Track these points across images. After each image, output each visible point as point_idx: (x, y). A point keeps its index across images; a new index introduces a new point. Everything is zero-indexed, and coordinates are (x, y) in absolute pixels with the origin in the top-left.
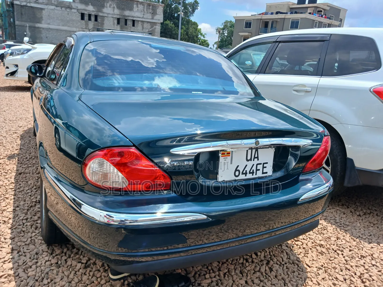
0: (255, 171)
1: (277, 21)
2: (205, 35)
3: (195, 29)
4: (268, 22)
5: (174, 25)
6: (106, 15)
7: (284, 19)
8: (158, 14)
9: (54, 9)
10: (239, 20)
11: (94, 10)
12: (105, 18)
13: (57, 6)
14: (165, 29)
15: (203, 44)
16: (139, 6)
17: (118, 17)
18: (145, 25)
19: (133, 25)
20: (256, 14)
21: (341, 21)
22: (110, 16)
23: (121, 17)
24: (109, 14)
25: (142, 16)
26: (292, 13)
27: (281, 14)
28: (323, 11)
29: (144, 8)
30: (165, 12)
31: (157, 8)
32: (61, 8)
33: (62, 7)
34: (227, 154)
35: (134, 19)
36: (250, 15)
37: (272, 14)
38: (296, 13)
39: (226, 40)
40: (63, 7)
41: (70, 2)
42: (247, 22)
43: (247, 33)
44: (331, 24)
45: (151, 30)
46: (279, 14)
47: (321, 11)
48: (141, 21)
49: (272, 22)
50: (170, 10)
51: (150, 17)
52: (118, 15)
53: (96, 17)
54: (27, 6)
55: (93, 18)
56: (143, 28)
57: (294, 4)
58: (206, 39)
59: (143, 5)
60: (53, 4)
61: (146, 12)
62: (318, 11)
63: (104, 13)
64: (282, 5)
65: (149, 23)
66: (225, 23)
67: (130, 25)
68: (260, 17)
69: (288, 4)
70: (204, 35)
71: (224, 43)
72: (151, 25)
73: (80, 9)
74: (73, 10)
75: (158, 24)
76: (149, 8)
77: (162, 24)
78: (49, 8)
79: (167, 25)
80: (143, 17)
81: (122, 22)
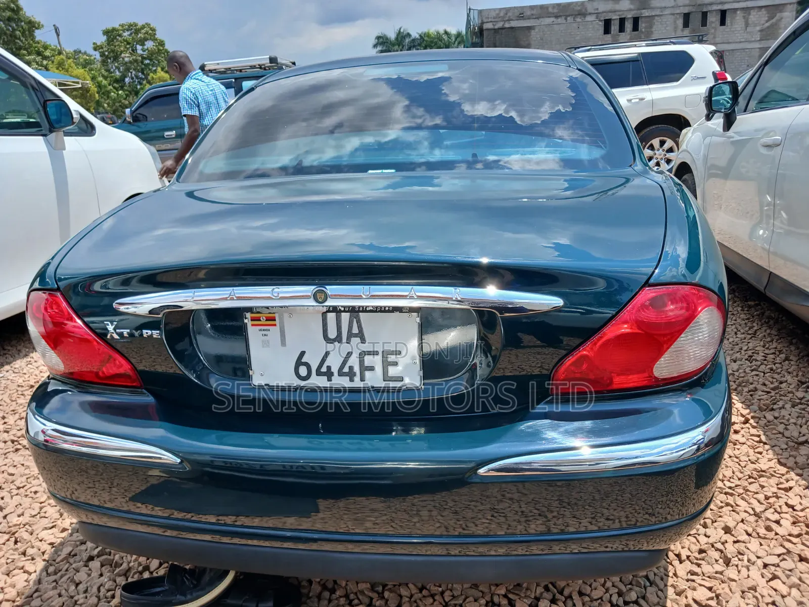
0: (357, 369)
6: (658, 13)
9: (553, 24)
11: (632, 7)
12: (656, 18)
13: (557, 17)
17: (686, 10)
18: (754, 16)
19: (723, 22)
22: (667, 12)
23: (694, 10)
24: (665, 7)
32: (566, 19)
33: (566, 17)
34: (267, 320)
35: (725, 7)
40: (569, 16)
41: (583, 3)
45: (767, 24)
48: (743, 9)
52: (685, 6)
53: (636, 21)
54: (505, 28)
55: (629, 26)
56: (747, 25)
60: (551, 13)
63: (653, 8)
65: (763, 10)
67: (713, 25)
72: (768, 13)
73: (603, 12)
74: (589, 18)
75: (788, 7)
78: (543, 23)
81: (696, 20)
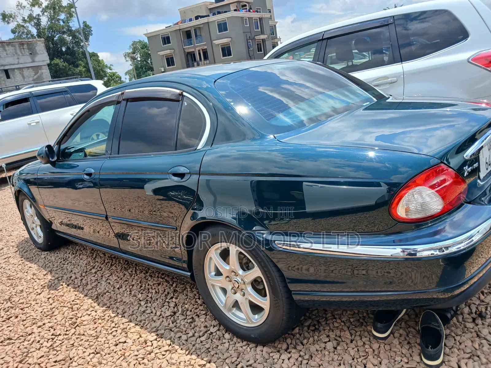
1: (200, 28)
2: (112, 66)
3: (97, 61)
4: (190, 31)
5: (66, 64)
7: (208, 23)
8: (39, 53)
10: (151, 37)
14: (56, 72)
15: (113, 78)
16: (7, 48)
18: (26, 73)
19: (8, 77)
20: (172, 24)
21: (270, 12)
25: (16, 62)
26: (214, 14)
27: (202, 19)
28: (247, 5)
29: (15, 49)
30: (48, 49)
31: (35, 45)
35: (6, 68)
36: (165, 28)
37: (191, 20)
38: (219, 13)
39: (141, 66)
42: (163, 37)
43: (169, 51)
44: (262, 18)
45: (35, 77)
46: (200, 19)
47: (246, 5)
48: (18, 69)
49: (194, 30)
50: (53, 45)
51: (31, 60)
56: (24, 78)
57: (211, 3)
58: (114, 71)
59: (12, 46)
61: (21, 54)
62: (243, 6)
64: (199, 7)
65: (30, 69)
66: (133, 45)
67: (3, 79)
68: (177, 27)
69: (204, 4)
70: (110, 67)
71: (141, 70)
72: (34, 70)
75: (44, 67)
76: (24, 48)
77: (49, 65)
79: (57, 65)
80: (18, 62)
